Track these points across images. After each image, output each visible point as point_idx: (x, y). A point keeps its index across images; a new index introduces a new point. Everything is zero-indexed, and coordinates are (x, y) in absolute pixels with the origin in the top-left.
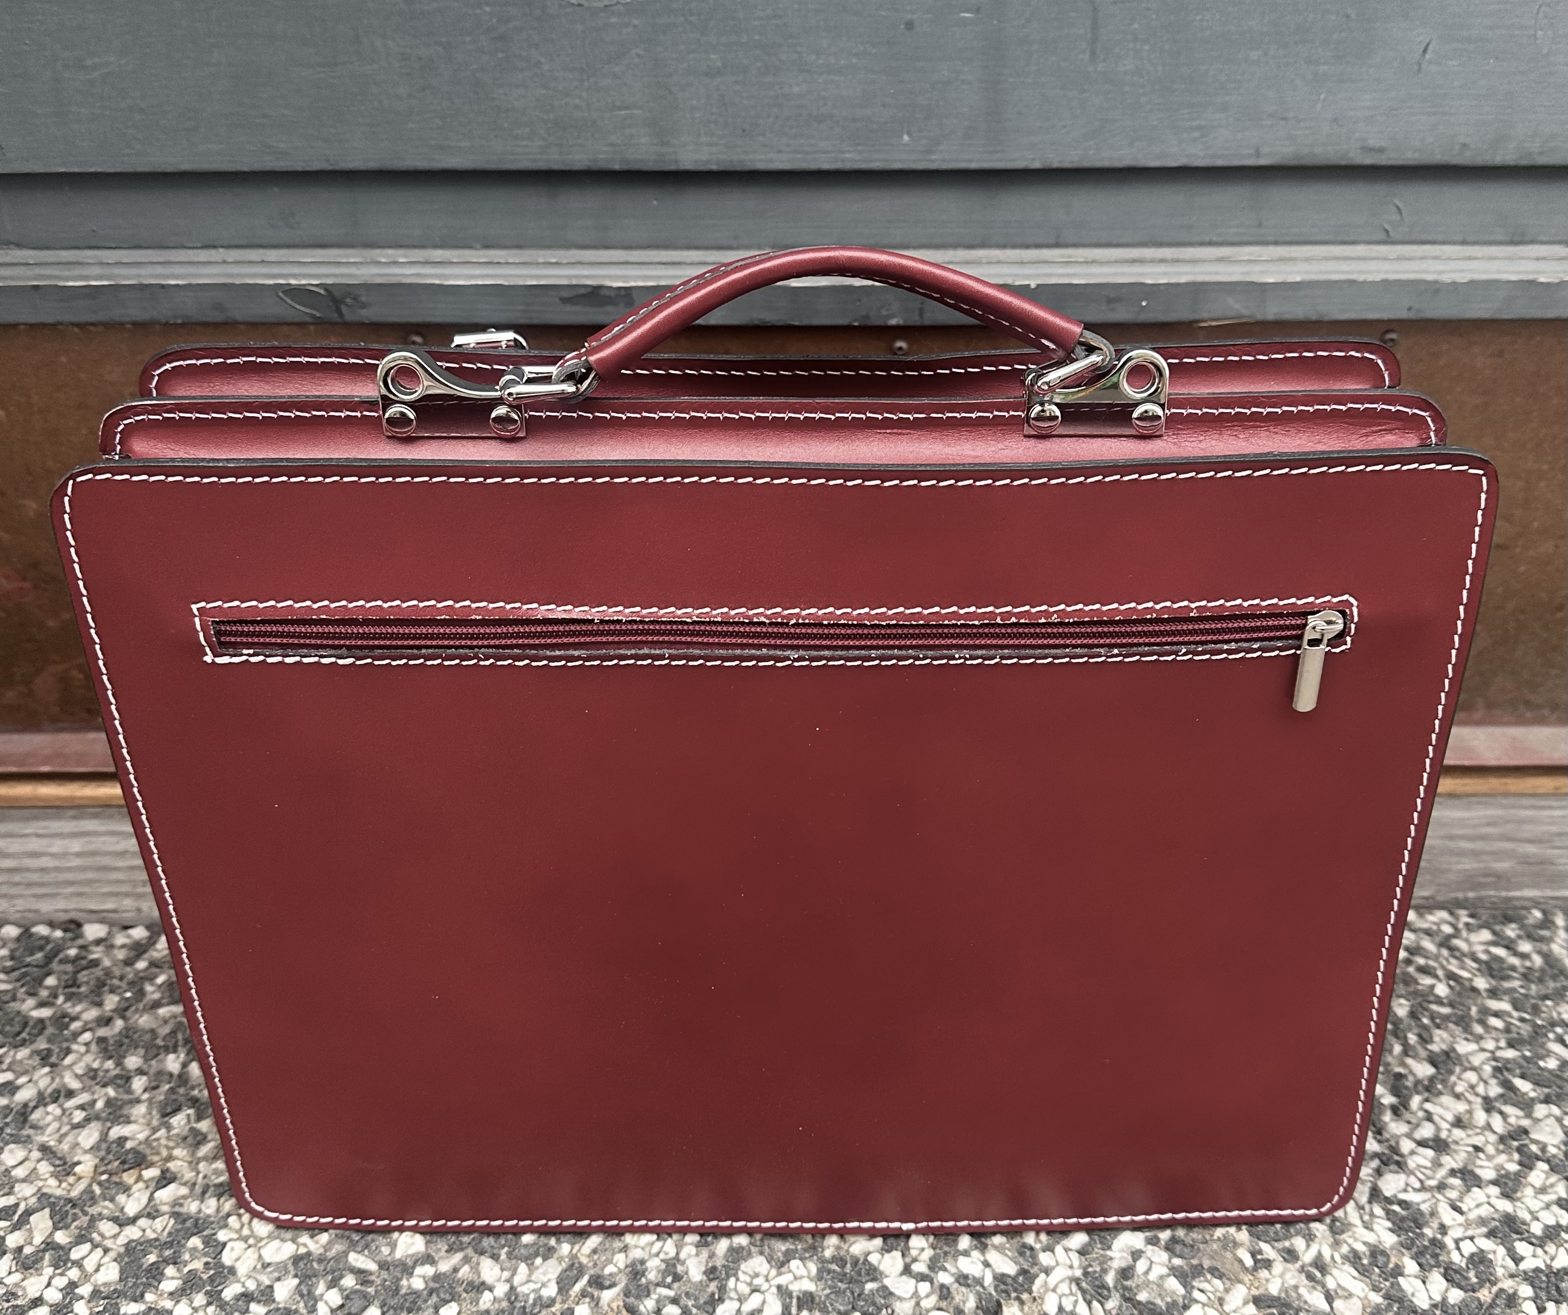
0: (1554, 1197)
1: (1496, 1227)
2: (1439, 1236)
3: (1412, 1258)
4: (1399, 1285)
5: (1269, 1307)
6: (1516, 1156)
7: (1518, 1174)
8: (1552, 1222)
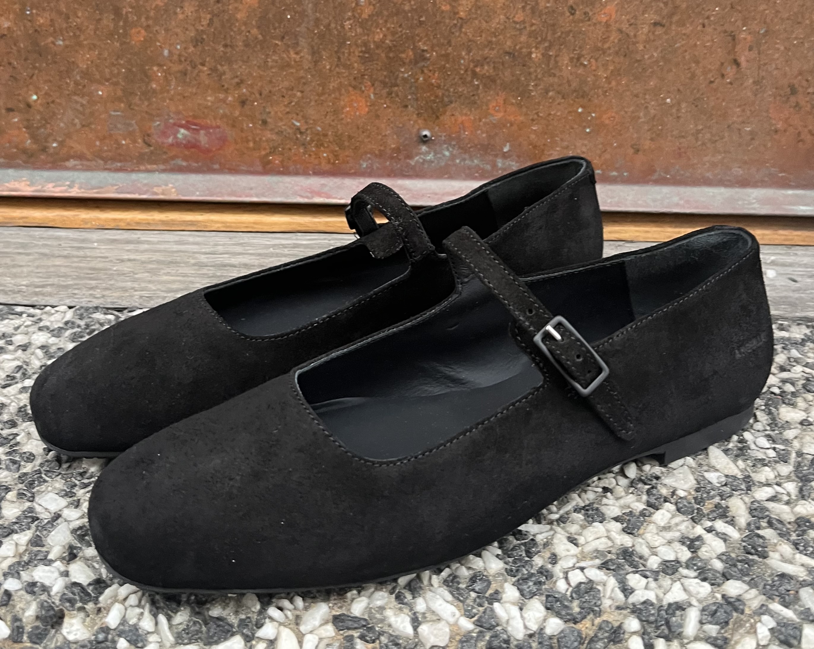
0: (677, 534)
1: (611, 560)
2: (550, 566)
3: (513, 585)
4: (492, 610)
5: (349, 629)
6: (645, 497)
7: (642, 514)
8: (671, 557)
